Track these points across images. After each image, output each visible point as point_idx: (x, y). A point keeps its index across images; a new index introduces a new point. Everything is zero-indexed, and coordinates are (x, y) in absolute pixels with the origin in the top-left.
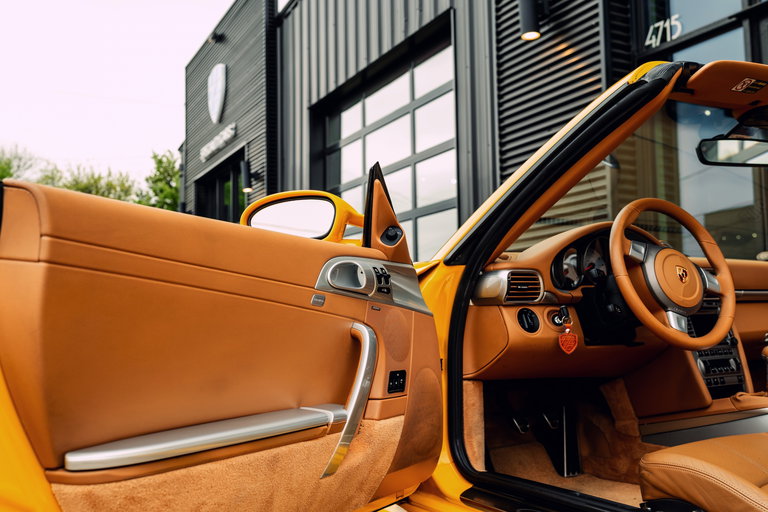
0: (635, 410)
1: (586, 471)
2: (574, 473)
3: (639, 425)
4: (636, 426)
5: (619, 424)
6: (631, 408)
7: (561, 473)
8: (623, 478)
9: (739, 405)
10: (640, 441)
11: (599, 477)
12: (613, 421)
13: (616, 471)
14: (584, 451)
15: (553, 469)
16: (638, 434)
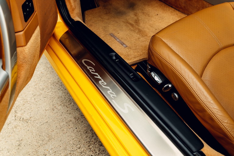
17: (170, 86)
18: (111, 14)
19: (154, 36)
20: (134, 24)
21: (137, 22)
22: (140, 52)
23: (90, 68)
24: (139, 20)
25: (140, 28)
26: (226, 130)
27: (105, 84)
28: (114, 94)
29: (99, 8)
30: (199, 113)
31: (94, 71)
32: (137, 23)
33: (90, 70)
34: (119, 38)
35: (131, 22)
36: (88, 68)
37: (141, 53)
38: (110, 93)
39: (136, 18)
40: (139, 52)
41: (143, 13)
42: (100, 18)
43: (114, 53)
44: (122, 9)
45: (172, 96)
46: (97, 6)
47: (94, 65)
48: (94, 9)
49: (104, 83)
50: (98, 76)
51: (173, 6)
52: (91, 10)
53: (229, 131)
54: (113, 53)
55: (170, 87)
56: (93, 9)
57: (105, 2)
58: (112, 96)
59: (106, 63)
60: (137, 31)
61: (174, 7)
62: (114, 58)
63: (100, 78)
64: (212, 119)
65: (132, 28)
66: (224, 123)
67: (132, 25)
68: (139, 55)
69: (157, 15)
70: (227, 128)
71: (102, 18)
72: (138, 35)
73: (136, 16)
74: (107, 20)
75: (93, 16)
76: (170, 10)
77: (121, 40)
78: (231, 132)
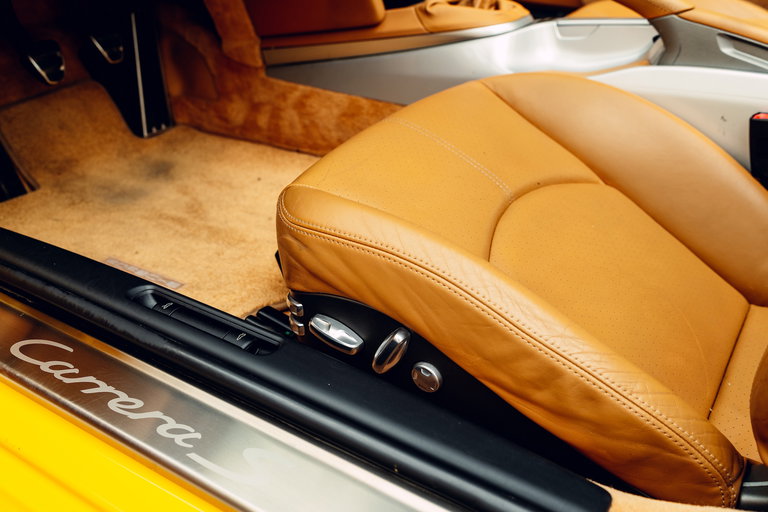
0: (254, 23)
1: (179, 120)
2: (159, 128)
3: (263, 49)
4: (257, 50)
5: (229, 46)
6: (247, 21)
7: (138, 132)
8: (237, 132)
9: (430, 23)
10: (262, 74)
11: (200, 128)
12: (217, 40)
13: (226, 120)
14: (174, 87)
15: (123, 125)
16: (260, 63)
17: (399, 338)
18: (91, 204)
19: (287, 189)
20: (186, 216)
21: (195, 209)
22: (237, 291)
23: (52, 368)
24: (200, 205)
25: (211, 224)
26: (653, 419)
27: (139, 404)
28: (188, 432)
29: (38, 192)
30: (539, 396)
31: (77, 371)
32: (196, 211)
33: (57, 374)
34: (142, 265)
35: (173, 213)
36: (42, 368)
37: (244, 294)
38: (171, 431)
39: (187, 199)
40: (234, 293)
41: (210, 183)
42: (50, 222)
43: (149, 287)
44: (130, 183)
45: (415, 378)
46: (27, 188)
47: (71, 350)
48: (20, 198)
49: (134, 404)
50: (98, 386)
51: (301, 149)
52: (8, 202)
53: (659, 417)
54: (142, 288)
55: (402, 344)
56: (15, 200)
57: (59, 174)
58: (184, 441)
59: (122, 326)
60: (205, 234)
61: (305, 150)
62: (152, 303)
63: (111, 389)
64: (591, 397)
65: (185, 229)
66: (634, 395)
67: (180, 221)
68: (235, 300)
69: (259, 179)
70: (650, 410)
71: (57, 220)
72: (214, 246)
73: (185, 193)
74: (79, 221)
75: (21, 219)
76: (298, 162)
77: (154, 270)
78: (670, 420)
